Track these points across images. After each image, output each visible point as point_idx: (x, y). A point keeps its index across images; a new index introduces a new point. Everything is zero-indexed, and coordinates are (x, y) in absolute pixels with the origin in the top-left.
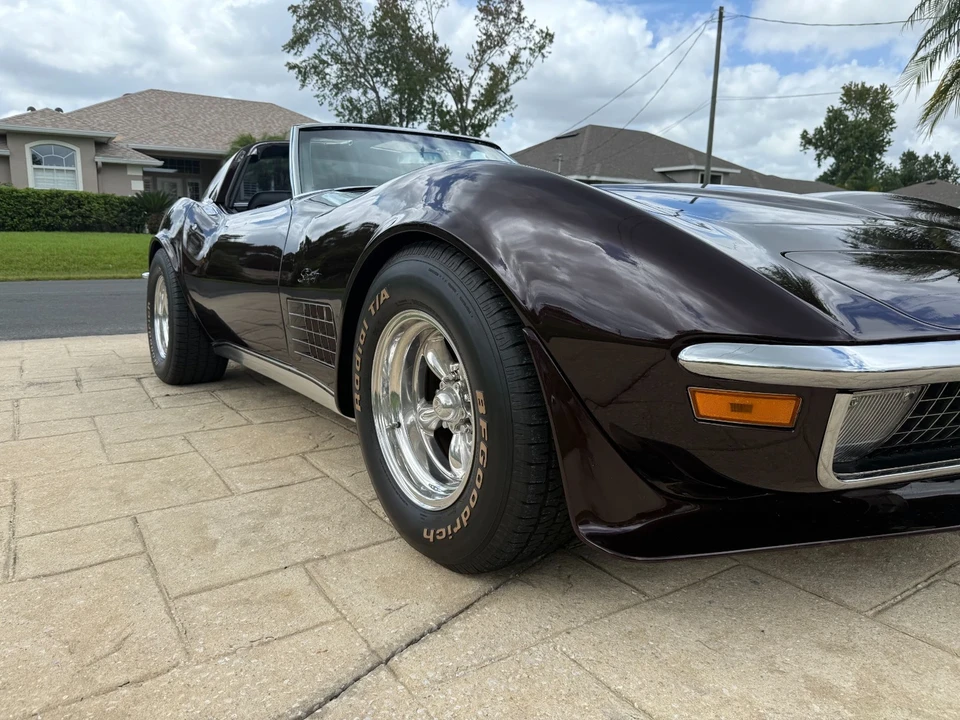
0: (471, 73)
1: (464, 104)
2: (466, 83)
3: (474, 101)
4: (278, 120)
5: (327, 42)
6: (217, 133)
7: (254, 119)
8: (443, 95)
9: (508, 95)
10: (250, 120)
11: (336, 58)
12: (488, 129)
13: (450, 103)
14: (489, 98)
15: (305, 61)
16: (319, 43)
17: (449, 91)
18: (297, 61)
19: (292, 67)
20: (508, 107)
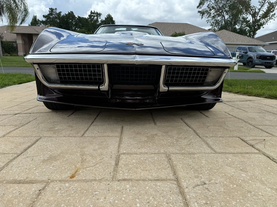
0: (260, 7)
1: (256, 18)
2: (257, 10)
3: (259, 17)
4: (187, 28)
5: (210, 3)
6: (170, 33)
7: (181, 28)
8: (248, 15)
9: (273, 13)
10: (180, 28)
11: (213, 8)
12: (264, 26)
13: (250, 18)
14: (266, 15)
15: (203, 10)
16: (207, 4)
17: (250, 14)
18: (200, 10)
19: (199, 12)
20: (273, 17)
